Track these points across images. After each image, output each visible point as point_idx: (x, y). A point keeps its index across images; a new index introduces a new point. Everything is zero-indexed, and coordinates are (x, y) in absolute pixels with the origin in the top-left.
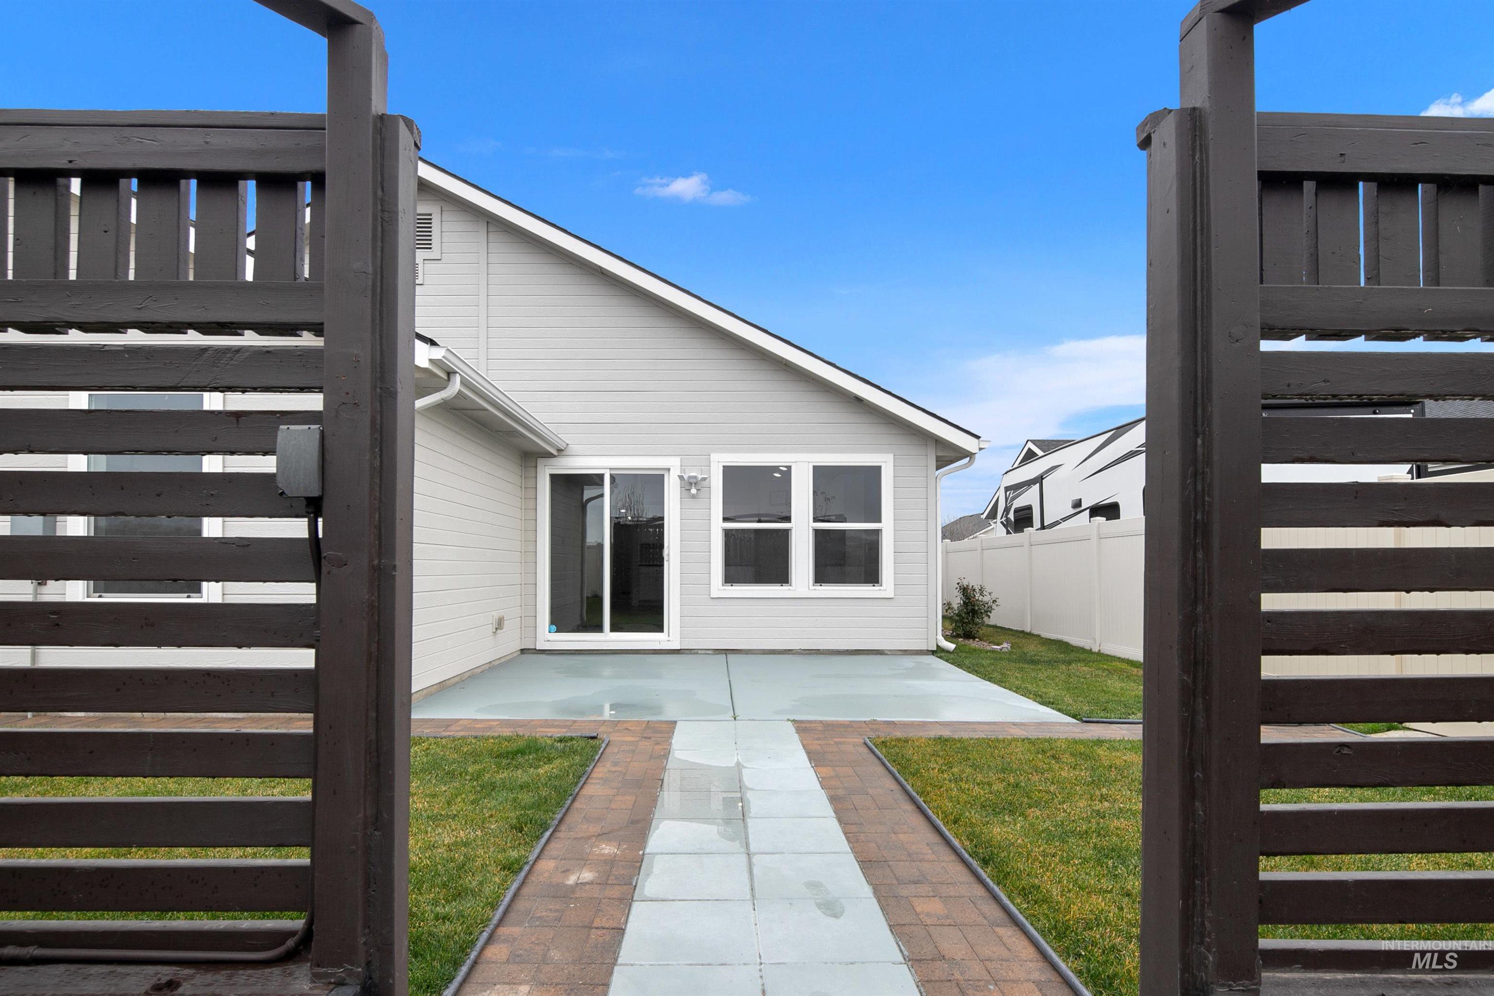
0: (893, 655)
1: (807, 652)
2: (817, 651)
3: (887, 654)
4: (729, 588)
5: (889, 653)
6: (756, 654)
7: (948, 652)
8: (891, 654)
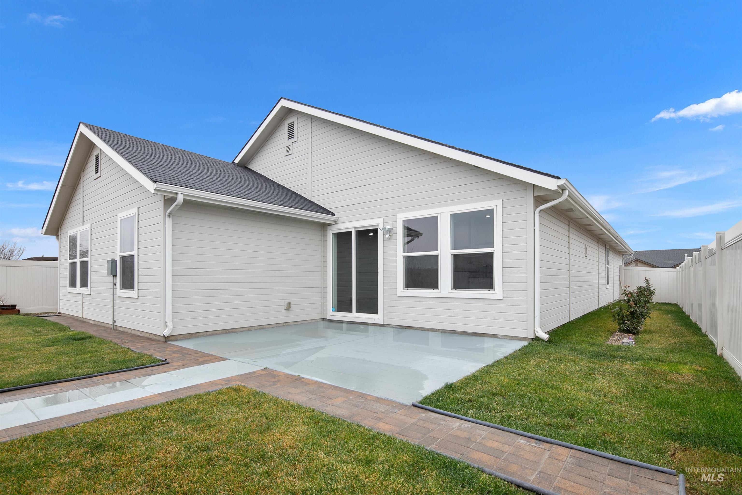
0: (503, 338)
1: (449, 331)
2: (454, 332)
3: (499, 338)
4: (406, 290)
5: (501, 337)
6: (421, 330)
7: (542, 340)
8: (502, 338)
